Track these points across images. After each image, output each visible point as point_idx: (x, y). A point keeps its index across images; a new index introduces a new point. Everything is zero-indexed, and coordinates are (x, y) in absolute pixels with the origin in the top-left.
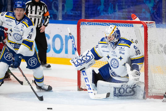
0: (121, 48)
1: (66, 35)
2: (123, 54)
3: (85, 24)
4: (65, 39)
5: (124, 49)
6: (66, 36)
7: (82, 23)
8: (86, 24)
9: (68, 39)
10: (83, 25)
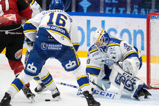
0: (111, 48)
1: (135, 29)
2: (115, 53)
3: (155, 17)
4: (133, 34)
5: (114, 49)
6: (135, 31)
7: (152, 17)
8: (157, 19)
9: (137, 35)
10: (153, 19)
